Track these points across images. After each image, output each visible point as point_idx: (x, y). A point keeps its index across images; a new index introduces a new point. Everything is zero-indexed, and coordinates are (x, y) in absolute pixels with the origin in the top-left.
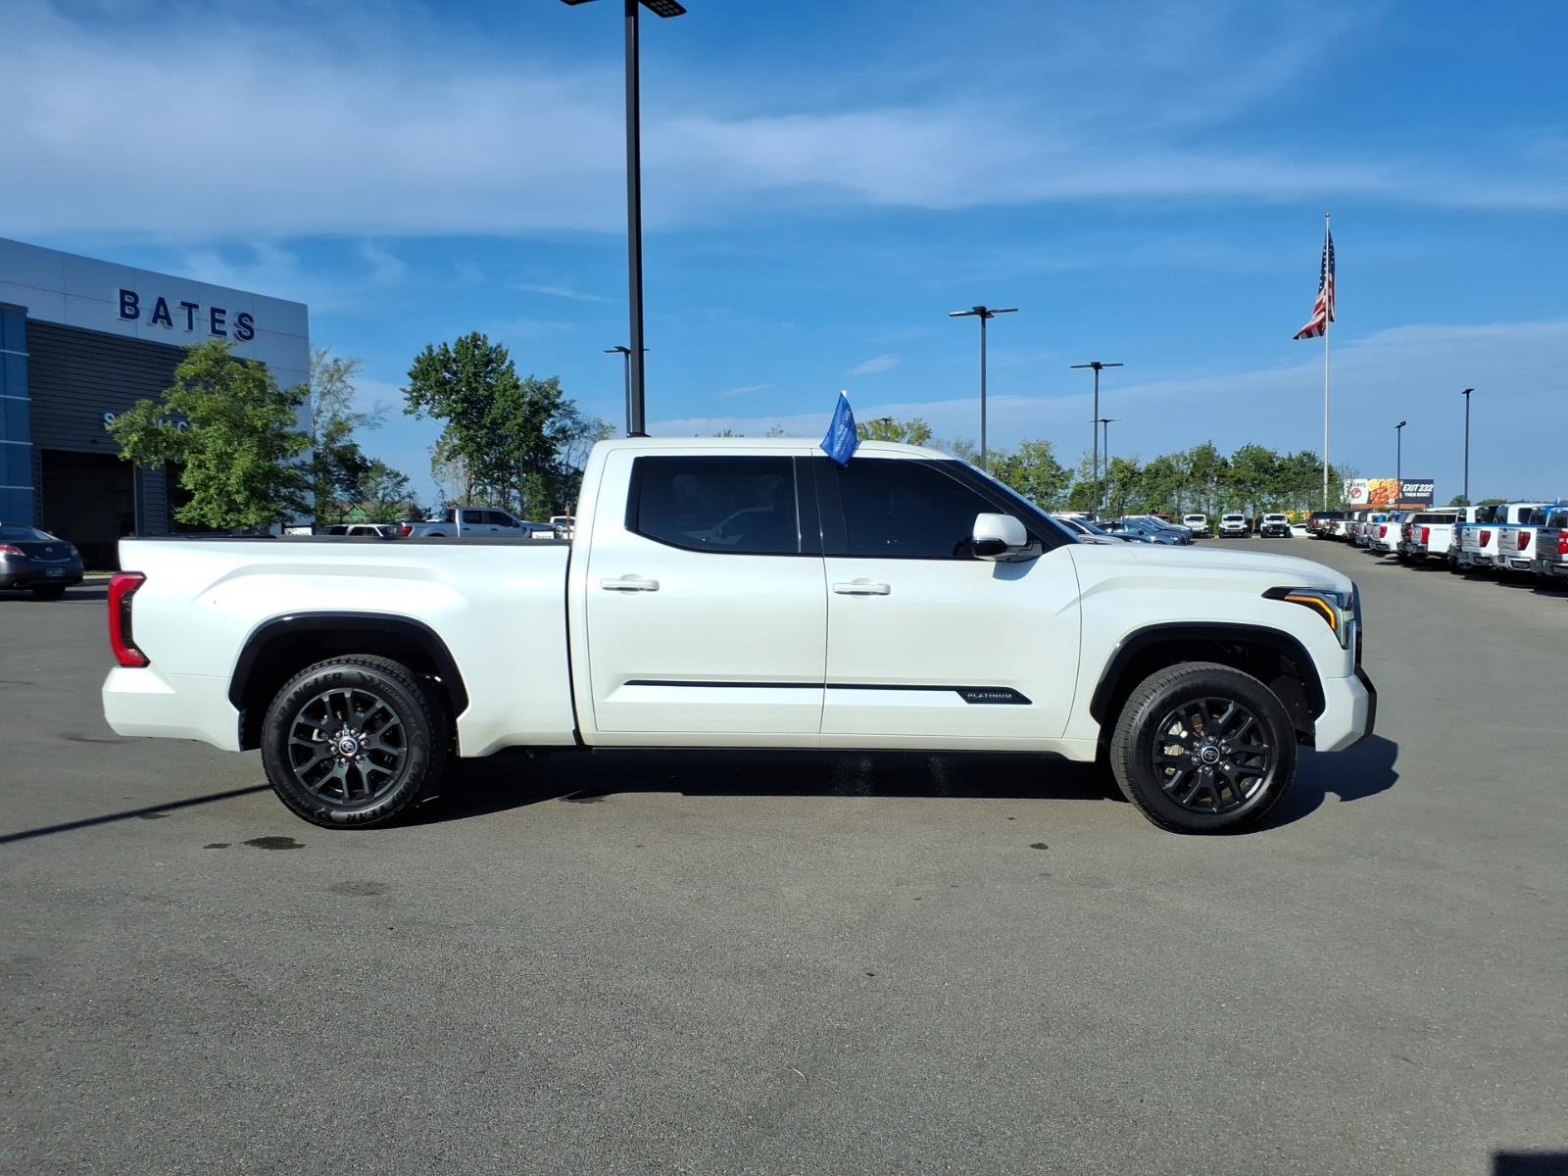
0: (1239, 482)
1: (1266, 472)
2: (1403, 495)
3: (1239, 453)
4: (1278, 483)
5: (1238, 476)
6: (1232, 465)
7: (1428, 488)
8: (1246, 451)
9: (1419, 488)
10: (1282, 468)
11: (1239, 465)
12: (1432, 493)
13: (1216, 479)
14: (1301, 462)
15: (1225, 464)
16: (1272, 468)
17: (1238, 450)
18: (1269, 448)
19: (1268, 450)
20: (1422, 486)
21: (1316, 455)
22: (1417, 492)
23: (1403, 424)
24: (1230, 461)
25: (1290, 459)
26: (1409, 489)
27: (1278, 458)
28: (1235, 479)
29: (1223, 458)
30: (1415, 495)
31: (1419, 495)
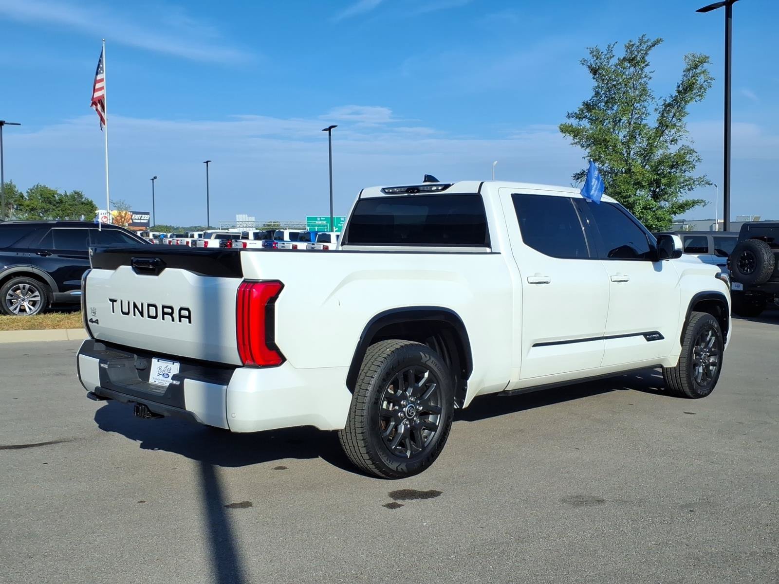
0: (33, 209)
1: (50, 203)
2: (133, 221)
3: (31, 190)
4: (59, 210)
5: (32, 205)
6: (27, 197)
7: (147, 217)
8: (37, 188)
9: (141, 217)
10: (61, 201)
11: (32, 198)
12: (149, 220)
13: (15, 207)
14: (73, 198)
15: (22, 196)
16: (55, 201)
17: (31, 188)
18: (52, 187)
19: (52, 189)
20: (143, 216)
21: (83, 194)
22: (141, 219)
23: (155, 178)
24: (25, 195)
25: (66, 195)
26: (136, 218)
27: (58, 194)
28: (30, 207)
29: (21, 193)
30: (139, 221)
31: (142, 221)
